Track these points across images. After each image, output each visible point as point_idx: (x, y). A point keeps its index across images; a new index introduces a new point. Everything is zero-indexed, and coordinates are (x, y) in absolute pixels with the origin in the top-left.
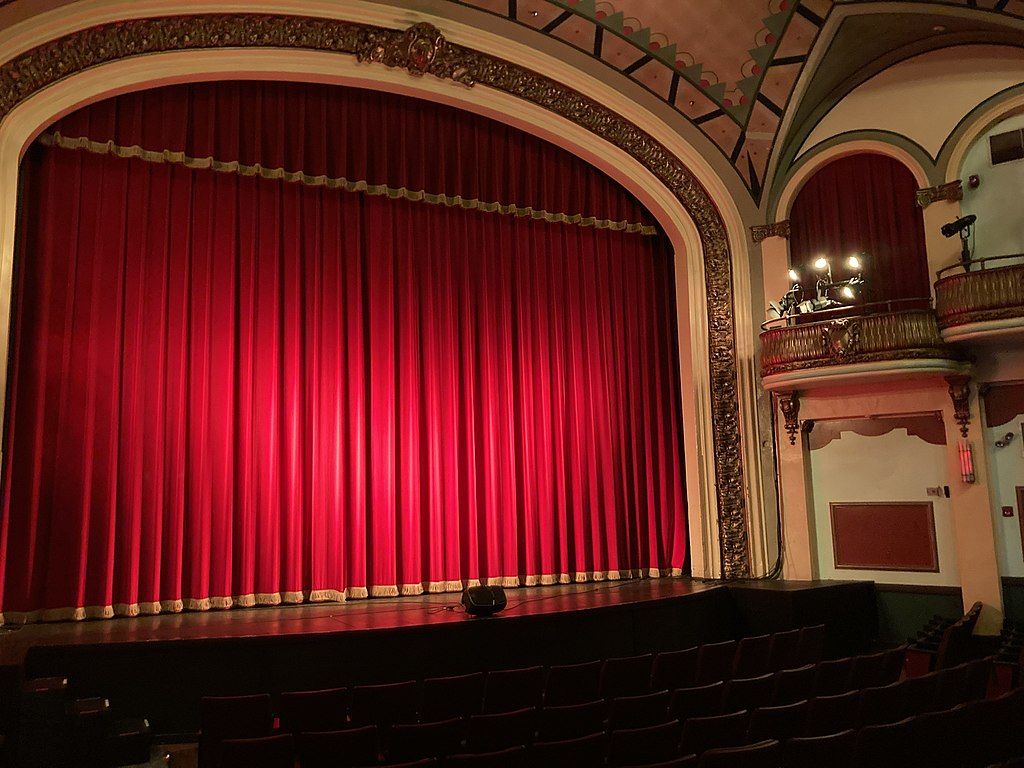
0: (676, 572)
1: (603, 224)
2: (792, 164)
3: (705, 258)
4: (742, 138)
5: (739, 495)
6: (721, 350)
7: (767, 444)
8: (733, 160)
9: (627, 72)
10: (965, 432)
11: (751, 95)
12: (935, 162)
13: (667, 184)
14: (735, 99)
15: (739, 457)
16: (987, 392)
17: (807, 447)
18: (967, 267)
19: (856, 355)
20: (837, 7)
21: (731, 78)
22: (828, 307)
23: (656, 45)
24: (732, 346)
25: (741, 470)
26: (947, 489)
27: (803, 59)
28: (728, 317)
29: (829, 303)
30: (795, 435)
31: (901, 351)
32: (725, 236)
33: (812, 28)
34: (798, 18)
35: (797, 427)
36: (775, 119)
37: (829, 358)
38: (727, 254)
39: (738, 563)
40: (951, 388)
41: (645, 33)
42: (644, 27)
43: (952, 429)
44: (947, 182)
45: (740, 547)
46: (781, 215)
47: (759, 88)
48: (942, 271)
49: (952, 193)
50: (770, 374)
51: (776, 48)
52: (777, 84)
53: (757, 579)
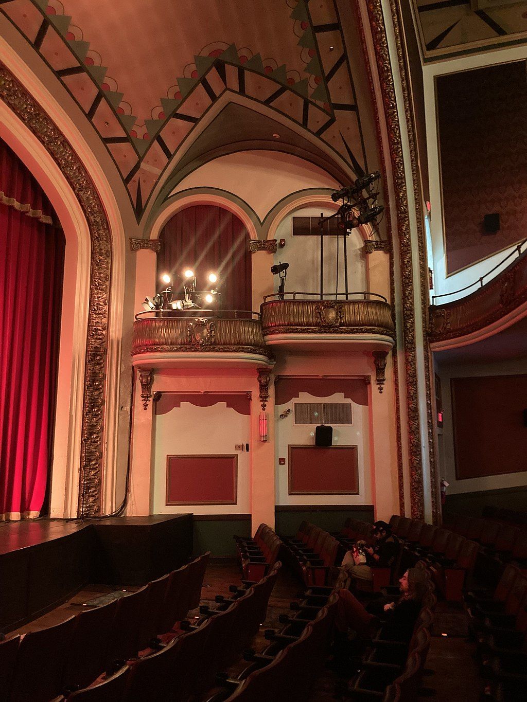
0: (34, 514)
1: (8, 201)
2: (166, 199)
3: (92, 253)
4: (137, 167)
5: (99, 448)
6: (97, 330)
7: (125, 409)
8: (126, 181)
9: (60, 74)
10: (264, 406)
11: (153, 134)
12: (262, 224)
13: (71, 184)
14: (140, 132)
15: (102, 419)
16: (279, 380)
17: (155, 412)
18: (282, 296)
19: (211, 345)
20: (227, 91)
21: (142, 114)
22: (192, 308)
23: (90, 60)
24: (106, 328)
25: (102, 428)
26: (247, 445)
27: (195, 121)
28: (106, 304)
29: (192, 305)
30: (148, 403)
31: (241, 346)
32: (109, 240)
33: (207, 100)
34: (200, 87)
35: (150, 397)
36: (165, 159)
37: (189, 345)
38: (109, 254)
39: (91, 504)
40: (260, 376)
41: (84, 45)
42: (85, 39)
43: (256, 404)
44: (268, 239)
45: (95, 491)
46: (154, 234)
47: (159, 131)
48: (268, 296)
49: (272, 247)
50: (143, 353)
51: (181, 104)
52: (174, 133)
53: (106, 517)
